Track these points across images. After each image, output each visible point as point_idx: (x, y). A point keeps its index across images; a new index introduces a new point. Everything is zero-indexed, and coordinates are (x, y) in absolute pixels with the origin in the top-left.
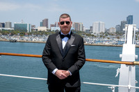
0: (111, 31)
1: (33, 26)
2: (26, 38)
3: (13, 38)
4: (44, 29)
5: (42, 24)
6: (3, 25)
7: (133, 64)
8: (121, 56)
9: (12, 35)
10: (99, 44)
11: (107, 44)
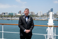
0: (45, 15)
1: (16, 14)
2: (13, 18)
3: (8, 18)
4: (20, 14)
5: (19, 13)
6: (5, 14)
7: (51, 27)
8: (48, 24)
9: (8, 17)
10: (40, 20)
11: (43, 19)
